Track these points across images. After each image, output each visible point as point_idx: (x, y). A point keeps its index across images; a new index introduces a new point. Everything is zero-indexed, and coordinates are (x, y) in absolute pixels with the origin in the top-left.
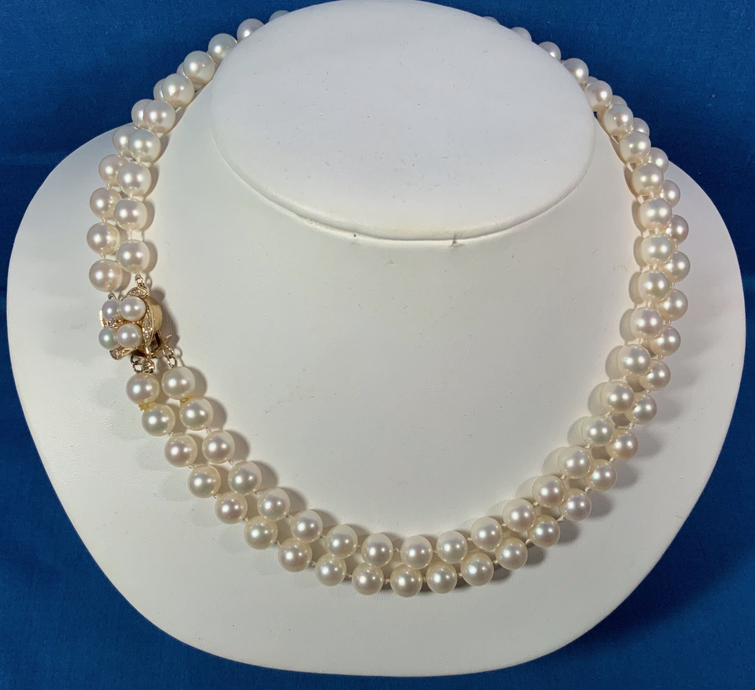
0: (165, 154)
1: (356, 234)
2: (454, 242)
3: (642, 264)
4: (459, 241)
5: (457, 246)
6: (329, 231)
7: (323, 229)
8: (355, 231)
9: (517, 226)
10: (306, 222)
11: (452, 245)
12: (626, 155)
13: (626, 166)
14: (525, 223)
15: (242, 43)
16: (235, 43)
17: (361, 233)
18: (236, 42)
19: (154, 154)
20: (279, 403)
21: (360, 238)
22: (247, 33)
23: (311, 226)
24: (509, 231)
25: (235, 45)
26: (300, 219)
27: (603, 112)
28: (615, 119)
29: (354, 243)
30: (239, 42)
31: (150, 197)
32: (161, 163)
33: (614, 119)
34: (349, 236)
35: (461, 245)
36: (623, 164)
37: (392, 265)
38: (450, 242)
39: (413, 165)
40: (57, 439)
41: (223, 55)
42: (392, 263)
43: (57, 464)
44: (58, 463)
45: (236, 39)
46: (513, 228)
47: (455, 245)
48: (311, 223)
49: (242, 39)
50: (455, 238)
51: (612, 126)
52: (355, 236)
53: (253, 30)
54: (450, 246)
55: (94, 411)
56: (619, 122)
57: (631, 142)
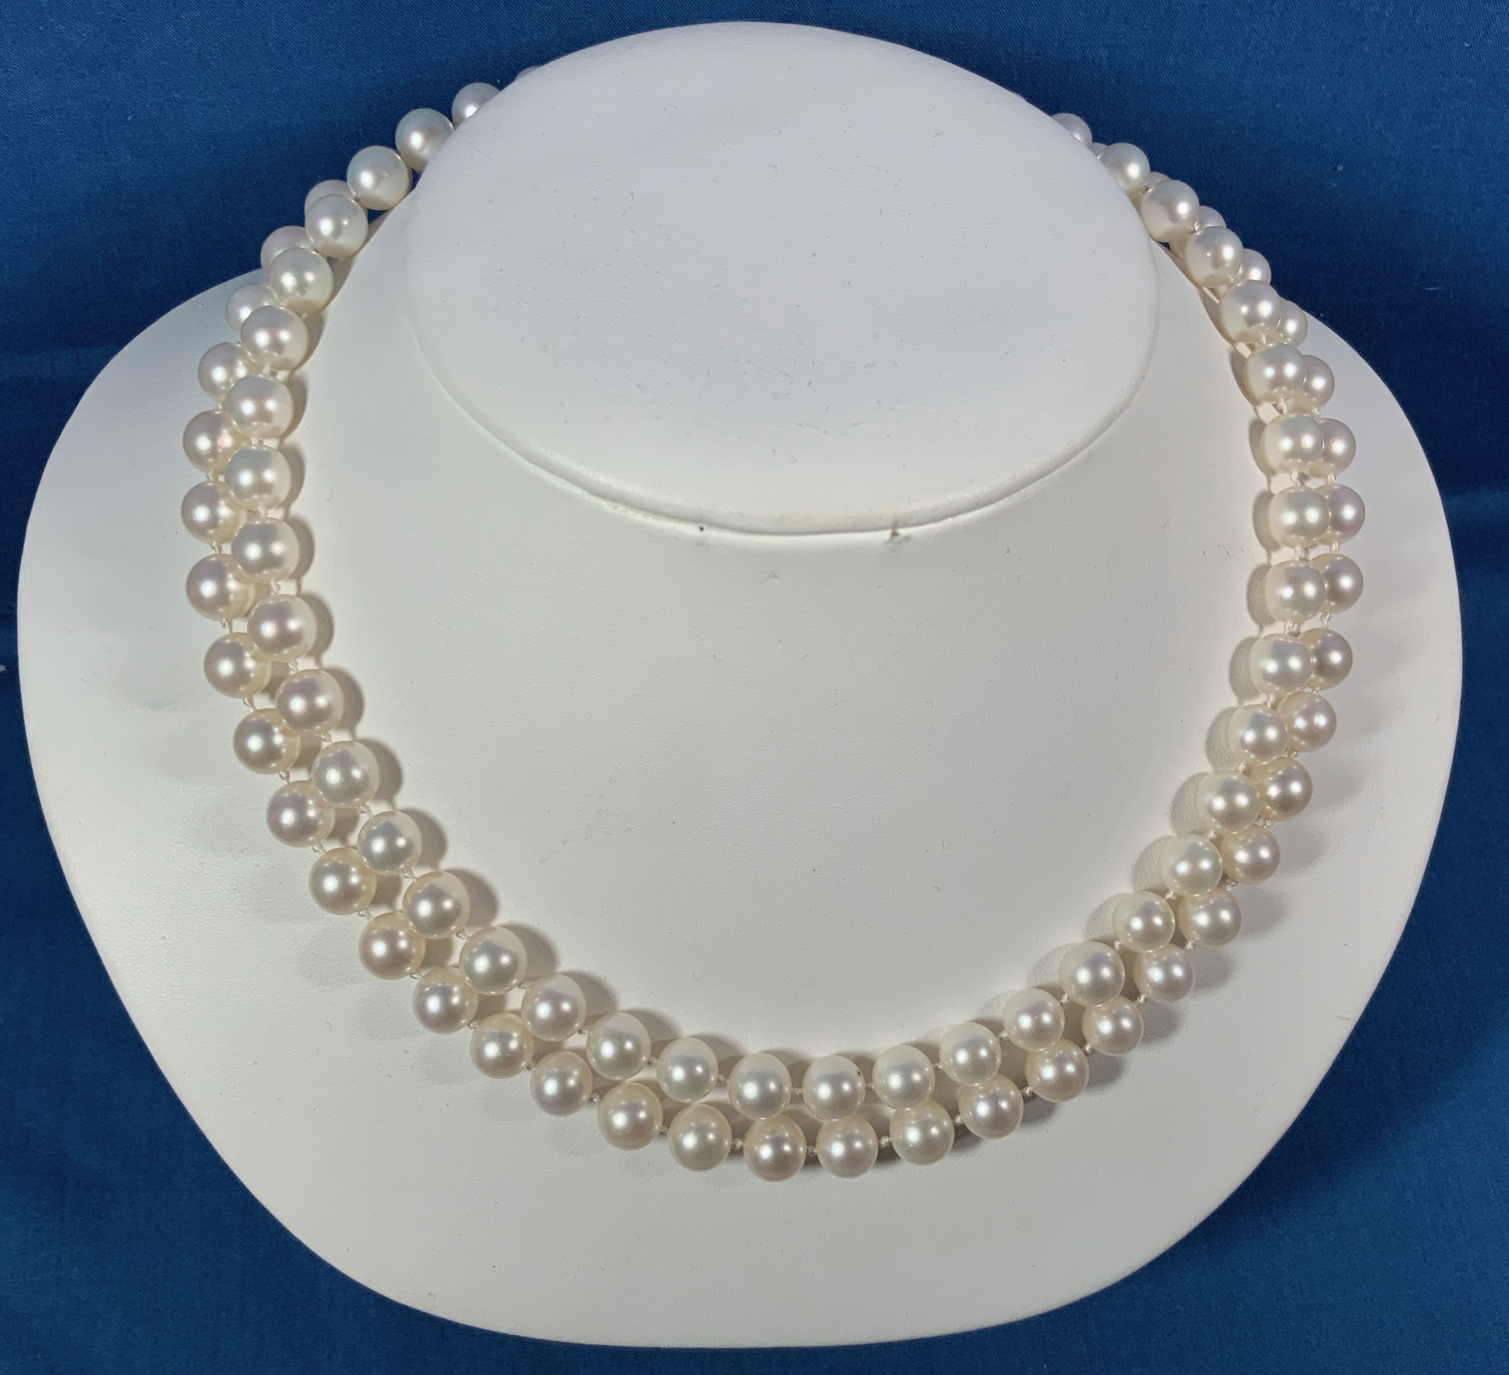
0: (316, 352)
1: (704, 527)
2: (895, 534)
3: (1270, 545)
4: (903, 532)
5: (899, 542)
6: (652, 522)
7: (638, 517)
8: (701, 522)
9: (1014, 495)
10: (605, 505)
11: (890, 541)
12: (1234, 327)
13: (1235, 348)
14: (1030, 487)
15: (461, 128)
16: (448, 128)
17: (712, 524)
18: (451, 126)
19: (294, 353)
20: (564, 843)
21: (712, 534)
22: (470, 111)
23: (616, 512)
24: (1001, 503)
25: (448, 133)
26: (594, 499)
27: (1183, 243)
28: (1209, 254)
29: (700, 544)
30: (456, 125)
31: (294, 438)
32: (309, 370)
33: (1206, 255)
34: (690, 530)
35: (908, 538)
36: (1228, 345)
37: (777, 581)
38: (886, 534)
39: (809, 384)
40: (132, 925)
41: (426, 153)
42: (776, 577)
43: (136, 974)
44: (139, 971)
45: (451, 119)
46: (1006, 499)
47: (897, 539)
48: (615, 508)
49: (462, 119)
50: (895, 526)
51: (1202, 268)
52: (702, 529)
53: (481, 102)
54: (886, 543)
55: (203, 867)
56: (1217, 261)
57: (1245, 301)
